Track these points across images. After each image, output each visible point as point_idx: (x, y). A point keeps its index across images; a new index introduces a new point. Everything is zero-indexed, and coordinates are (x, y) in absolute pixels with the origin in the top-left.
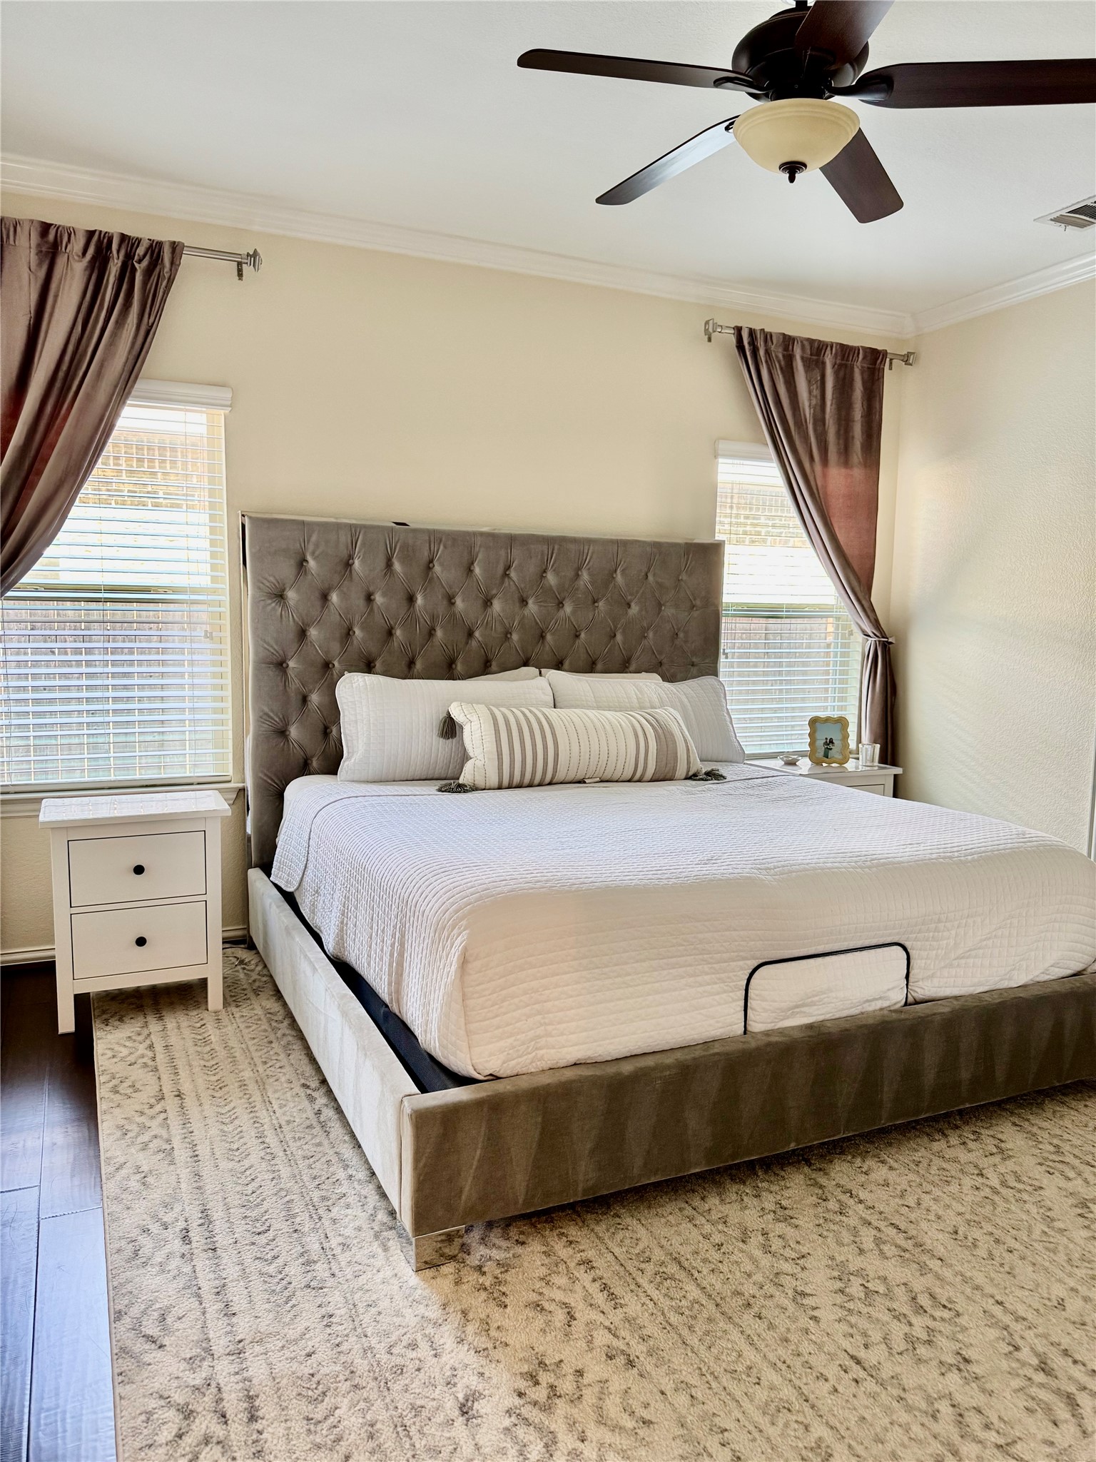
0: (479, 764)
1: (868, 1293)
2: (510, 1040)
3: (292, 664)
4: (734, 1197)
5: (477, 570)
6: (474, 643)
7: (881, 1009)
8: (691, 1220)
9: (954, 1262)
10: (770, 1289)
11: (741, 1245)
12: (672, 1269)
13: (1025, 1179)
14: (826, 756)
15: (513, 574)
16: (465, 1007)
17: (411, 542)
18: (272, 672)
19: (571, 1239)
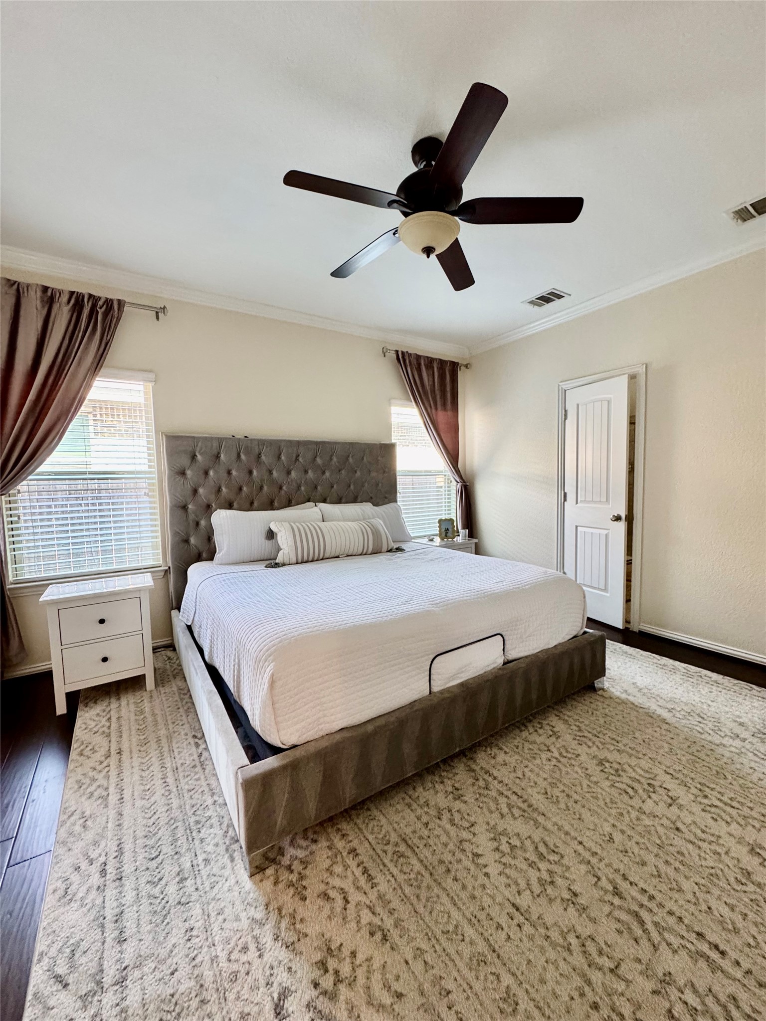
0: (286, 552)
1: (513, 847)
2: (303, 724)
3: (190, 506)
4: (430, 785)
5: (283, 458)
6: (283, 492)
7: (494, 668)
8: (409, 806)
9: (551, 815)
10: (459, 855)
11: (438, 821)
12: (402, 848)
13: (570, 750)
14: (446, 536)
15: (301, 459)
16: (274, 708)
17: (249, 445)
18: (180, 512)
19: (344, 832)
